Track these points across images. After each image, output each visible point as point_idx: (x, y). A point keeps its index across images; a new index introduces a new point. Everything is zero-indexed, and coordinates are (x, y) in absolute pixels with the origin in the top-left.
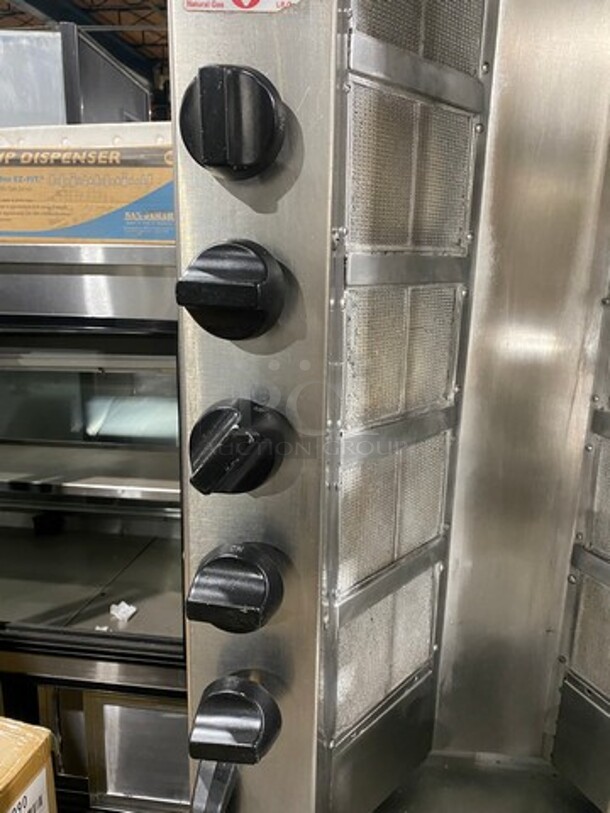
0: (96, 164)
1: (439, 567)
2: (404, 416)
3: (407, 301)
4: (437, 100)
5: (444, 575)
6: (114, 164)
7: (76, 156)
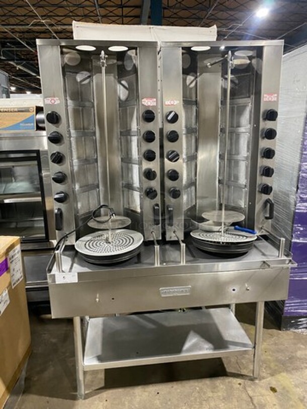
0: (11, 112)
1: (98, 190)
2: (86, 159)
3: (83, 139)
4: (84, 107)
5: (99, 191)
6: (16, 112)
7: (5, 110)
